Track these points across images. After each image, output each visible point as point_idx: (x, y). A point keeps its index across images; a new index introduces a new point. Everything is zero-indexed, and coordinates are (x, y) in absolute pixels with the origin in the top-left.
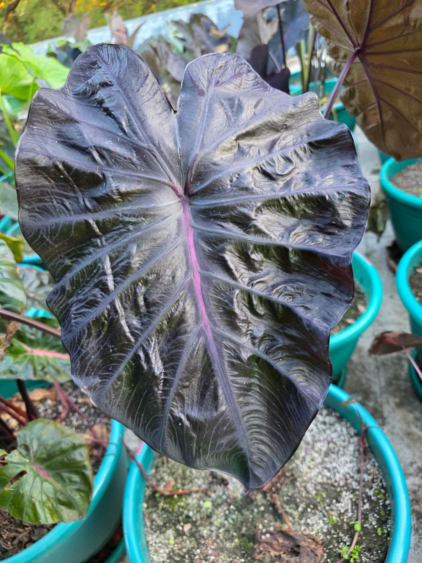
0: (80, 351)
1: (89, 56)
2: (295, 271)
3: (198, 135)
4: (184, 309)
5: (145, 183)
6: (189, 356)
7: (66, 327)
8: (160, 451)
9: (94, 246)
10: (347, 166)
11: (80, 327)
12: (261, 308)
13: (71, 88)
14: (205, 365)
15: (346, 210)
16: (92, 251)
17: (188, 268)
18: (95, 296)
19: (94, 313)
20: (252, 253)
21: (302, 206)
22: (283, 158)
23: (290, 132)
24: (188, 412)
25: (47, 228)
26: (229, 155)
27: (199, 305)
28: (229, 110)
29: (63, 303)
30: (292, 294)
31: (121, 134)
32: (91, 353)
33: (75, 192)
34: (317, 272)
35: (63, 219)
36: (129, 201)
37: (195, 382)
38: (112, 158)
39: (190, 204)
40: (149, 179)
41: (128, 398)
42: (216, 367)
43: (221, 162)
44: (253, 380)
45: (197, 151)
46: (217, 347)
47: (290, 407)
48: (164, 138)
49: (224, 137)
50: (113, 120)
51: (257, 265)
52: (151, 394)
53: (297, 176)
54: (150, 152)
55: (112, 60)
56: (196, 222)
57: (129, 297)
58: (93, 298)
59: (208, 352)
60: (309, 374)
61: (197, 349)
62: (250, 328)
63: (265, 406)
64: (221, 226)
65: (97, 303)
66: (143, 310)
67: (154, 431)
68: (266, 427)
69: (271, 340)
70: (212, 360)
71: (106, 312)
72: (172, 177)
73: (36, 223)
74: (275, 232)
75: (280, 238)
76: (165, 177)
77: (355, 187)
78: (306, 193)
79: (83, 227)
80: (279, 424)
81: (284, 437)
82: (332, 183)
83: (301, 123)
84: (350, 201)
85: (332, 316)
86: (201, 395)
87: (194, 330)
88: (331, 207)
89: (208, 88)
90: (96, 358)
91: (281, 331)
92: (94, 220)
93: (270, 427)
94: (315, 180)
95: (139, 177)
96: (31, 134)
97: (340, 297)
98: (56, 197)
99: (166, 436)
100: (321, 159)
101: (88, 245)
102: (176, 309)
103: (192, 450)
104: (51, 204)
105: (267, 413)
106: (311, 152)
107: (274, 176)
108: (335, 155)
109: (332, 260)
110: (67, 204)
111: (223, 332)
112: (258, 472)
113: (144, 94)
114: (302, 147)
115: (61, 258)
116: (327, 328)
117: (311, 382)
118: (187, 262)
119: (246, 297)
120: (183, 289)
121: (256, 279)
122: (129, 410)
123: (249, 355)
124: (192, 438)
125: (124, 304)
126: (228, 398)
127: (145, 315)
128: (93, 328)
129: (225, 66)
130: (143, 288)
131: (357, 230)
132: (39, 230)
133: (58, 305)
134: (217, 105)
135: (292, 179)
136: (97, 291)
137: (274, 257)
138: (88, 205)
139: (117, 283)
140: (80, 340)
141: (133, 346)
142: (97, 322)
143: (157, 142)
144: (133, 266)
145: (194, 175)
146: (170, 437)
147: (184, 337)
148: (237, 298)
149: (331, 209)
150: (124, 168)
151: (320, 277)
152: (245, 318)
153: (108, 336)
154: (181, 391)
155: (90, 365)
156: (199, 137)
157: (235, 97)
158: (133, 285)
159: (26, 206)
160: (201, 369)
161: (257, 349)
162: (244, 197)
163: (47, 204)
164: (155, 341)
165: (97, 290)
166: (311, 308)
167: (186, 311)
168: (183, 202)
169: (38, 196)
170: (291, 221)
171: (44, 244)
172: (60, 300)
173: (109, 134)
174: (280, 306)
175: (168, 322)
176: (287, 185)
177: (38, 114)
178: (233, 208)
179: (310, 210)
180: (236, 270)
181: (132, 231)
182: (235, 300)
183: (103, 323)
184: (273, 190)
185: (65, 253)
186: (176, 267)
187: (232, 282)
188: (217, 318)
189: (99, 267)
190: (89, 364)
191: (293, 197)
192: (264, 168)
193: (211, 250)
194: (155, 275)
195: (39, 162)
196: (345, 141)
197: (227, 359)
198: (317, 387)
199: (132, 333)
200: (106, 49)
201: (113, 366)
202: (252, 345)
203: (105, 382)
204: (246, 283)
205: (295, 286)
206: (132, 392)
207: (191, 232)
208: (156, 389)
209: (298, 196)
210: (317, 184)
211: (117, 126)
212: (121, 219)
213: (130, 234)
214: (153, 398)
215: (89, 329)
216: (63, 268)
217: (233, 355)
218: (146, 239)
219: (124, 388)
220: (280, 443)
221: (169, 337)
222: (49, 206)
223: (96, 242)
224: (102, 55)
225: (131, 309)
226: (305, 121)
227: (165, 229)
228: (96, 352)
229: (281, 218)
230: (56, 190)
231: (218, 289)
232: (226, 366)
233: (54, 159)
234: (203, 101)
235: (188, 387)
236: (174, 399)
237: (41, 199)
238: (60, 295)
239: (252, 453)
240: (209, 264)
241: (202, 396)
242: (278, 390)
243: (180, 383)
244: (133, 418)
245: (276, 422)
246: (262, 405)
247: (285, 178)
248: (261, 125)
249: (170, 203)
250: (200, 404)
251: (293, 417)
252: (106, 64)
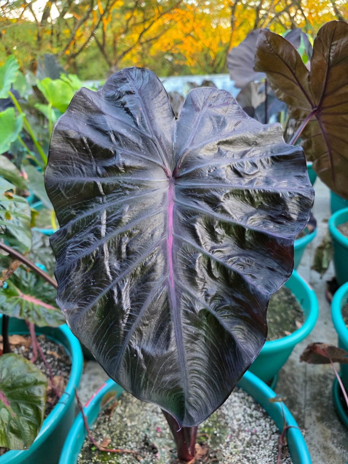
0: (67, 281)
1: (122, 74)
2: (248, 248)
3: (190, 137)
4: (156, 261)
5: (145, 162)
6: (153, 299)
7: (60, 261)
8: (114, 377)
9: (96, 202)
10: (299, 177)
11: (71, 261)
12: (217, 272)
13: (104, 92)
14: (165, 310)
15: (294, 207)
16: (94, 206)
17: (165, 231)
18: (89, 239)
19: (85, 252)
20: (217, 227)
21: (261, 199)
22: (251, 163)
23: (258, 148)
24: (143, 347)
25: (64, 183)
26: (211, 154)
27: (168, 260)
28: (216, 124)
29: (63, 242)
30: (243, 264)
31: (134, 126)
32: (76, 283)
33: (91, 161)
34: (265, 251)
35: (78, 179)
36: (130, 173)
37: (154, 322)
38: (124, 141)
39: (175, 184)
40: (148, 160)
41: (97, 327)
42: (173, 313)
43: (204, 157)
44: (201, 332)
45: (188, 147)
46: (176, 296)
47: (228, 359)
48: (165, 134)
49: (210, 140)
50: (130, 117)
51: (219, 238)
52: (117, 325)
53: (260, 178)
54: (153, 141)
55: (138, 78)
56: (177, 197)
57: (115, 243)
58: (87, 240)
59: (169, 299)
60: (248, 334)
61: (160, 294)
62: (205, 287)
63: (207, 356)
64: (196, 203)
65: (90, 244)
66: (124, 256)
67: (112, 359)
68: (205, 375)
69: (221, 300)
70: (170, 306)
71: (95, 252)
72: (165, 162)
73: (57, 179)
74: (237, 215)
75: (240, 220)
76: (160, 161)
77: (303, 191)
78: (265, 189)
79: (92, 187)
80: (217, 374)
81: (219, 385)
82: (286, 186)
83: (268, 143)
84: (298, 200)
85: (273, 285)
86: (156, 335)
87: (161, 279)
88: (282, 203)
89: (203, 107)
90: (79, 288)
91: (230, 294)
92: (101, 183)
93: (209, 375)
94: (273, 182)
95: (141, 157)
96: (69, 116)
97: (281, 272)
98: (76, 162)
99: (122, 365)
100: (279, 169)
101: (92, 201)
102: (150, 260)
103: (140, 381)
104: (71, 166)
105: (207, 362)
106: (273, 164)
107: (242, 174)
108: (290, 168)
109: (278, 241)
110: (83, 168)
111: (184, 285)
112: (192, 413)
113: (156, 102)
114: (266, 158)
115: (69, 208)
116: (268, 294)
117: (248, 340)
118: (165, 226)
119: (206, 261)
120: (158, 245)
121: (216, 248)
122: (96, 337)
123: (202, 308)
124: (142, 369)
125: (110, 248)
126: (178, 341)
127: (124, 261)
128: (82, 263)
129: (217, 97)
130: (128, 238)
131: (301, 223)
132: (57, 184)
133: (58, 243)
134: (207, 119)
135: (255, 179)
136: (91, 236)
137: (233, 234)
138: (99, 171)
139: (108, 232)
140: (69, 272)
141: (110, 283)
142: (87, 259)
143: (159, 135)
144: (123, 221)
145: (182, 163)
146: (125, 366)
147: (152, 284)
148: (199, 260)
149: (282, 204)
150: (131, 150)
151: (267, 255)
152: (203, 278)
153: (92, 272)
154: (141, 327)
155: (73, 293)
156: (191, 137)
157: (221, 116)
158: (121, 235)
159: (53, 165)
160: (161, 312)
161: (208, 305)
162: (217, 184)
163: (68, 166)
164: (128, 283)
165: (92, 234)
166: (257, 277)
167: (157, 263)
168: (170, 182)
169: (63, 159)
170: (251, 209)
171: (59, 195)
172: (61, 240)
173: (125, 125)
174: (232, 273)
175: (141, 269)
176: (251, 182)
177: (78, 103)
178: (208, 191)
179: (266, 203)
180: (202, 238)
181: (127, 195)
182: (197, 261)
183: (91, 261)
184: (240, 183)
185: (73, 205)
186: (156, 228)
187: (197, 246)
188: (181, 273)
189: (97, 218)
190: (72, 292)
191: (255, 191)
192: (235, 167)
193: (185, 220)
194: (139, 231)
195: (70, 135)
196: (299, 158)
197: (183, 308)
198: (253, 345)
199: (111, 272)
200: (135, 71)
201: (91, 297)
202: (205, 301)
203: (82, 309)
204: (208, 250)
205: (247, 259)
206: (101, 322)
207: (172, 204)
208: (121, 322)
209: (258, 191)
210: (274, 185)
211: (132, 120)
212: (121, 185)
213: (125, 197)
214: (117, 329)
215: (79, 264)
216: (68, 216)
217: (188, 306)
218: (137, 203)
219: (96, 318)
220: (215, 391)
221: (140, 281)
222: (70, 168)
223: (99, 199)
224: (131, 75)
225: (115, 254)
226: (271, 142)
227: (153, 198)
228: (80, 284)
229: (243, 205)
230: (78, 157)
231: (185, 251)
232: (181, 314)
233: (82, 135)
234: (198, 115)
235: (147, 325)
236: (135, 333)
237: (65, 162)
238: (61, 236)
239: (190, 395)
240: (182, 230)
241: (158, 335)
242: (220, 344)
243: (142, 321)
244: (97, 345)
245: (214, 371)
246: (205, 355)
247: (250, 177)
248: (237, 138)
249: (160, 180)
250: (154, 342)
251: (229, 368)
252: (133, 80)
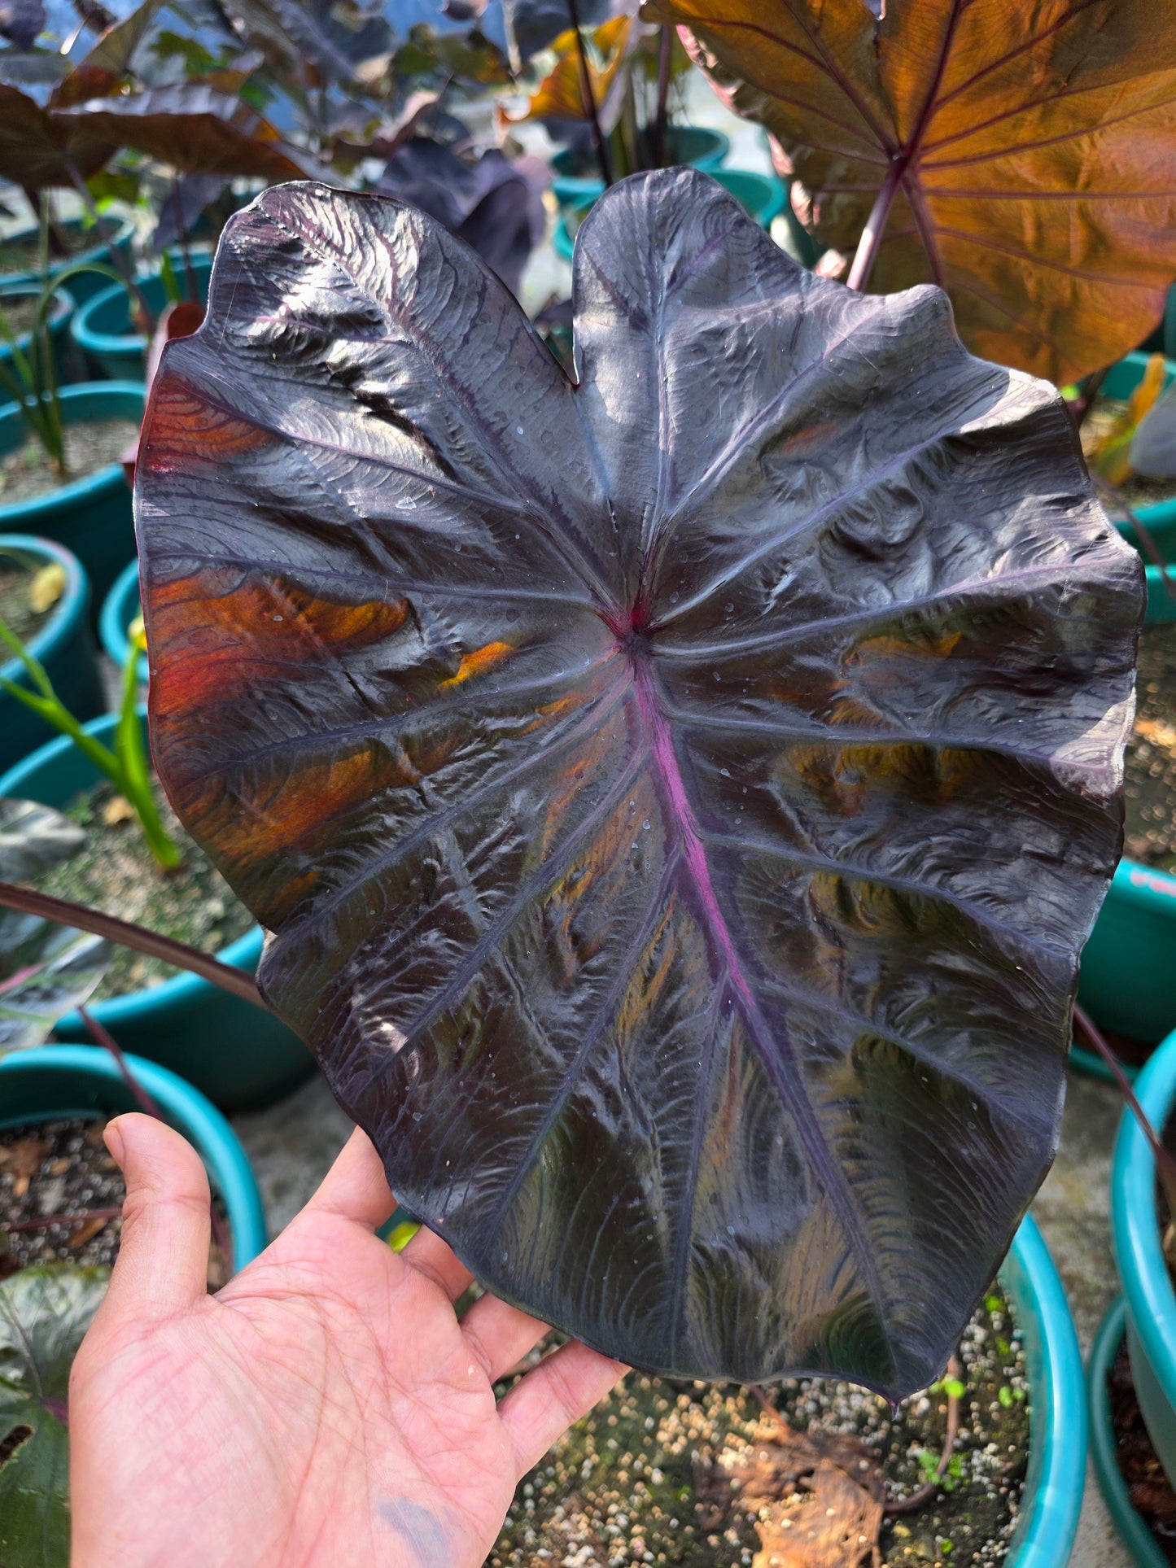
0: (407, 1120)
4: (679, 946)
5: (528, 613)
7: (336, 1054)
9: (398, 811)
10: (1061, 502)
13: (229, 326)
15: (1079, 631)
16: (395, 826)
17: (669, 833)
18: (428, 952)
19: (436, 1002)
20: (838, 770)
22: (891, 492)
24: (737, 1229)
25: (247, 774)
26: (750, 504)
27: (712, 928)
28: (724, 365)
31: (439, 475)
32: (442, 1117)
33: (317, 658)
34: (1007, 798)
38: (424, 550)
39: (653, 655)
40: (539, 600)
43: (732, 532)
45: (665, 508)
46: (773, 1030)
47: (970, 1155)
48: (566, 478)
51: (849, 800)
52: (636, 1203)
54: (535, 524)
56: (674, 702)
57: (532, 937)
58: (423, 960)
59: (753, 1050)
60: (1007, 1062)
63: (898, 1164)
64: (751, 708)
65: (440, 971)
66: (572, 967)
69: (899, 990)
70: (765, 1068)
71: (474, 993)
72: (600, 587)
74: (894, 706)
76: (580, 589)
79: (363, 758)
84: (1090, 607)
87: (712, 996)
88: (1041, 627)
90: (459, 1130)
91: (922, 960)
92: (396, 737)
93: (922, 1220)
95: (511, 599)
97: (1080, 861)
101: (376, 809)
102: (660, 951)
103: (756, 1334)
105: (906, 1183)
107: (876, 550)
110: (300, 695)
111: (786, 991)
112: (912, 1347)
117: (1015, 1081)
118: (665, 817)
119: (832, 890)
120: (668, 891)
121: (853, 838)
124: (757, 1294)
125: (521, 961)
127: (579, 982)
128: (439, 1045)
130: (566, 906)
133: (301, 995)
136: (437, 940)
138: (371, 692)
139: (493, 908)
140: (399, 1087)
141: (563, 1077)
142: (451, 1025)
143: (547, 492)
144: (534, 853)
145: (662, 575)
147: (691, 1023)
148: (810, 895)
150: (465, 579)
153: (488, 1060)
155: (444, 1155)
158: (540, 904)
161: (871, 1023)
162: (808, 626)
165: (434, 934)
167: (684, 949)
168: (631, 651)
170: (928, 664)
171: (237, 819)
172: (308, 979)
178: (783, 659)
179: (979, 633)
180: (801, 821)
181: (512, 756)
182: (806, 901)
183: (468, 1027)
186: (640, 834)
187: (794, 855)
189: (432, 869)
190: (438, 1151)
192: (846, 531)
193: (727, 775)
194: (594, 867)
195: (210, 585)
196: (1053, 432)
197: (801, 1057)
198: (1033, 1091)
199: (553, 1040)
200: (326, 205)
201: (512, 1146)
202: (857, 1014)
203: (493, 1195)
204: (829, 852)
207: (665, 731)
208: (647, 1184)
209: (950, 603)
212: (474, 726)
213: (507, 763)
215: (427, 1050)
217: (815, 1044)
218: (555, 772)
220: (952, 1256)
223: (404, 798)
225: (543, 973)
228: (458, 1114)
231: (756, 877)
232: (803, 1077)
233: (253, 570)
238: (304, 968)
239: (891, 1299)
240: (725, 813)
241: (759, 1171)
242: (930, 1117)
245: (934, 1202)
247: (903, 550)
249: (599, 660)
250: (759, 1197)
251: (985, 1181)
252: (339, 250)
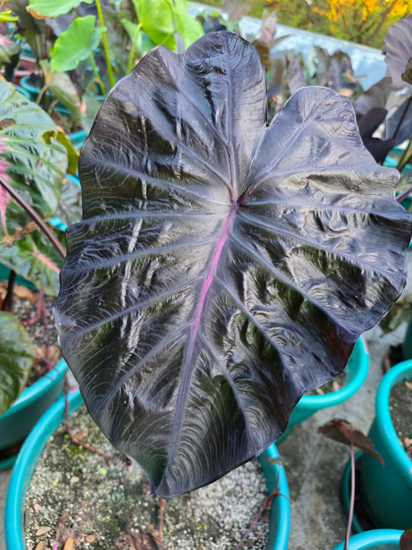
0: (72, 290)
1: (218, 38)
2: (299, 321)
3: (276, 157)
4: (184, 302)
5: (209, 174)
6: (165, 345)
7: (70, 261)
8: (94, 416)
9: (134, 205)
10: (394, 253)
11: (84, 268)
12: (251, 338)
13: (187, 57)
14: (175, 362)
15: (373, 292)
16: (130, 209)
17: (206, 268)
18: (112, 248)
19: (102, 263)
20: (270, 285)
21: (337, 267)
22: (341, 215)
23: (359, 195)
24: (138, 395)
25: (102, 168)
26: (295, 188)
27: (198, 305)
28: (316, 147)
29: (80, 239)
30: (286, 340)
31: (210, 121)
32: (81, 296)
33: (143, 149)
34: (318, 332)
35: (120, 168)
36: (186, 182)
37: (158, 372)
38: (191, 137)
39: (238, 213)
40: (214, 173)
41: (91, 354)
42: (184, 368)
43: (284, 191)
44: (209, 398)
45: (268, 171)
46: (194, 351)
47: (230, 439)
48: (246, 144)
49: (299, 170)
50: (209, 105)
51: (268, 298)
52: (114, 361)
53: (345, 238)
54: (227, 150)
55: (236, 52)
56: (234, 231)
57: (142, 265)
58: (109, 249)
59: (184, 351)
60: (263, 419)
61: (176, 343)
62: (232, 350)
63: (208, 426)
64: (255, 246)
65: (111, 255)
66: (147, 283)
67: (98, 396)
68: (198, 446)
69: (245, 371)
70: (183, 360)
71: (114, 268)
72: (235, 181)
73: (94, 159)
74: (300, 277)
75: (302, 285)
76: (228, 178)
77: (392, 276)
78: (346, 258)
79: (134, 184)
80: (212, 450)
81: (210, 464)
82: (373, 261)
83: (373, 193)
84: (381, 286)
85: (312, 380)
86: (157, 387)
87: (182, 325)
88: (361, 282)
89: (307, 118)
90: (83, 303)
91: (258, 367)
92: (146, 183)
93: (202, 448)
94: (360, 251)
95: (206, 166)
96: (133, 80)
97: (328, 366)
98: (125, 145)
99: (107, 406)
100: (374, 234)
101: (129, 201)
102: (176, 298)
103: (123, 431)
104: (117, 148)
105: (206, 434)
106: (369, 223)
107: (325, 227)
108: (388, 237)
109: (338, 330)
110: (131, 156)
111: (207, 341)
112: (170, 483)
113: (249, 96)
114: (363, 214)
115: (100, 199)
116: (302, 388)
117: (261, 428)
118: (208, 262)
119: (243, 321)
120: (192, 284)
121: (260, 310)
122: (86, 365)
123: (219, 373)
124: (129, 420)
125: (134, 269)
126: (179, 401)
127: (146, 289)
128: (95, 275)
129: (333, 106)
130: (158, 264)
131: (375, 315)
132: (94, 166)
133: (74, 239)
134: (307, 138)
135: (339, 238)
136: (116, 246)
137: (287, 299)
138: (149, 167)
139: (137, 248)
140: (78, 279)
141: (121, 310)
142: (102, 272)
143: (237, 144)
144: (159, 241)
145: (255, 190)
146: (110, 409)
147: (170, 327)
148: (235, 317)
149: (360, 284)
150: (197, 152)
151: (319, 338)
152: (233, 340)
153: (105, 290)
154: (141, 373)
155: (74, 307)
156: (276, 159)
157: (327, 140)
158: (151, 257)
159: (94, 140)
160: (170, 363)
161: (228, 372)
162: (288, 232)
163: (113, 147)
164: (143, 317)
165: (117, 244)
166: (297, 362)
167: (184, 304)
168: (232, 208)
169: (110, 136)
170: (320, 275)
171: (92, 179)
172: (79, 236)
173: (199, 115)
174: (269, 346)
175: (163, 306)
176: (333, 241)
177: (148, 66)
178: (274, 237)
179: (341, 274)
180: (247, 292)
181: (174, 210)
182: (232, 318)
183: (106, 277)
184: (318, 239)
185: (106, 197)
186: (196, 261)
187: (238, 301)
188: (208, 325)
189: (129, 225)
190: (74, 305)
191: (332, 255)
192: (319, 216)
193: (235, 263)
194: (174, 259)
195: (126, 108)
196: (404, 230)
197: (197, 366)
198: (264, 435)
199: (127, 299)
200: (235, 40)
201: (94, 318)
202: (225, 367)
203: (80, 328)
204: (250, 308)
205: (293, 335)
206: (98, 350)
207: (226, 238)
208: (121, 360)
209: (337, 256)
210: (360, 254)
211: (211, 112)
212: (170, 194)
213: (171, 211)
214: (114, 366)
215: (91, 275)
216: (96, 209)
217: (204, 366)
218: (183, 223)
219: (92, 343)
220: (203, 468)
221: (157, 319)
222: (114, 150)
223: (138, 203)
224: (230, 43)
225: (138, 277)
226: (378, 193)
227: (204, 223)
228: (86, 298)
229: (311, 267)
230: (128, 140)
231: (222, 300)
232: (193, 373)
233: (141, 112)
234: (297, 128)
235: (150, 372)
236: (132, 377)
237: (110, 140)
238: (80, 231)
239: (174, 463)
240: (226, 274)
241: (158, 387)
242: (227, 418)
243: (145, 366)
244: (86, 373)
245: (210, 446)
246: (206, 424)
247: (333, 234)
248: (337, 176)
249: (221, 203)
250: (152, 394)
251: (228, 451)
252: (229, 53)
